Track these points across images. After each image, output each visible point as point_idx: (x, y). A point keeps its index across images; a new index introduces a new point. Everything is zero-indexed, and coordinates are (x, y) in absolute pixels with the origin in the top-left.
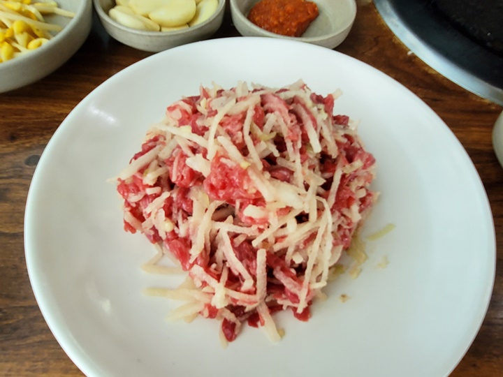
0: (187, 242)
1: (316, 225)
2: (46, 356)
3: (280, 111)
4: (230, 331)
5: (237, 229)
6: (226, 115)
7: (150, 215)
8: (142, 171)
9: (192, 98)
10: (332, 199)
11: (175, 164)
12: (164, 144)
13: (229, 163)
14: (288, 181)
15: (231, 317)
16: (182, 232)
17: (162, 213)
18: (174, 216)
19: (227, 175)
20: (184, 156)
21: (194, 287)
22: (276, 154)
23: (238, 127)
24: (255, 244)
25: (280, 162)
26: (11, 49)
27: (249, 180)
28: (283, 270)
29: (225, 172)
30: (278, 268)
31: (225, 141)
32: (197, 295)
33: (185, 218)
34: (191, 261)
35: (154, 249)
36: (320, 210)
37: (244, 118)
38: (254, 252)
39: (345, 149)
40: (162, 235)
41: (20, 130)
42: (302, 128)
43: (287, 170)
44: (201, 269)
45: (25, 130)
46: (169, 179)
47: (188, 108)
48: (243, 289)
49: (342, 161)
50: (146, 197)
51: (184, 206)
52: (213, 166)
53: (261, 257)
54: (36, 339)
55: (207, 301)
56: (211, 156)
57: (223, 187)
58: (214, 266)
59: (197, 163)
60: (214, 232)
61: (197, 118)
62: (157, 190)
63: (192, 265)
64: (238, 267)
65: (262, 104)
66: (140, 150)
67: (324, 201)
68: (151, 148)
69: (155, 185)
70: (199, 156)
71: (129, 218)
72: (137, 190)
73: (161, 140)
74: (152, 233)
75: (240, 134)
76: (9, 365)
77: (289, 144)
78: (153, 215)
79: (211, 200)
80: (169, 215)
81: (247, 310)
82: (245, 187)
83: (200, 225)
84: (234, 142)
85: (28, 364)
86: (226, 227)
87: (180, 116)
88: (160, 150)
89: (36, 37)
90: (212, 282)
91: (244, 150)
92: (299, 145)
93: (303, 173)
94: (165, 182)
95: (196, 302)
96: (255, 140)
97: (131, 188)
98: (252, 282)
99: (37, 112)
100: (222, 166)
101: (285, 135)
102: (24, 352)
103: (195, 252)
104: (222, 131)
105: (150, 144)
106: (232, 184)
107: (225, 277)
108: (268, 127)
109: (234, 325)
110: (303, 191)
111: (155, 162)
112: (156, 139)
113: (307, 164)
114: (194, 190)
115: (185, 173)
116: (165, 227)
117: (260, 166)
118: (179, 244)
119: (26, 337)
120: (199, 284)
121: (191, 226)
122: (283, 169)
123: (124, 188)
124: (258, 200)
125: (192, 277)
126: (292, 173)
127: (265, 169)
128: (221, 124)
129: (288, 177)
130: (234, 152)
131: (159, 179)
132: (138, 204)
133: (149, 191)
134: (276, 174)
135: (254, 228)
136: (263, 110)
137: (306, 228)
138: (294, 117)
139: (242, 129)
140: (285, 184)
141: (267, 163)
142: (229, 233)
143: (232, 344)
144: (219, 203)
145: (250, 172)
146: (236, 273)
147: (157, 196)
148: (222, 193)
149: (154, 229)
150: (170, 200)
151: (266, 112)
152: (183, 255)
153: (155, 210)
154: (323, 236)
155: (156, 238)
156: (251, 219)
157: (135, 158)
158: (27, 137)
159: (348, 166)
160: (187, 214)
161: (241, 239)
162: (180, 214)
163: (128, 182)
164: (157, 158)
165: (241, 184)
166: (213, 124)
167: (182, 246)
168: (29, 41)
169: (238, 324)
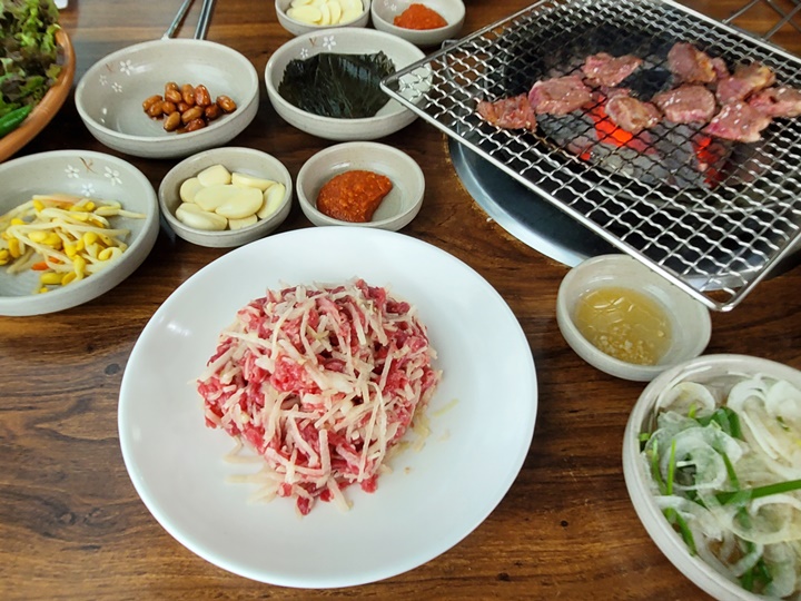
0: (261, 430)
1: (370, 406)
2: (143, 543)
3: (332, 312)
4: (304, 505)
5: (302, 415)
6: (287, 321)
7: (227, 410)
8: (219, 372)
9: (259, 300)
10: (383, 382)
11: (247, 364)
12: (236, 345)
13: (289, 361)
14: (341, 371)
15: (304, 493)
16: (256, 422)
17: (239, 407)
18: (249, 409)
19: (288, 371)
20: (253, 357)
21: (270, 470)
22: (329, 349)
23: (296, 331)
24: (316, 426)
25: (335, 355)
26: (83, 262)
27: (306, 373)
28: (345, 446)
29: (288, 369)
30: (340, 445)
31: (285, 343)
32: (273, 476)
33: (258, 410)
34: (265, 445)
35: (234, 442)
36: (372, 393)
37: (301, 321)
38: (317, 432)
39: (396, 337)
40: (240, 427)
41: (97, 340)
42: (351, 325)
43: (340, 361)
44: (274, 451)
45: (100, 339)
46: (243, 378)
47: (256, 312)
48: (309, 465)
49: (392, 348)
50: (224, 394)
51: (257, 399)
52: (276, 365)
53: (323, 437)
54: (133, 530)
55: (281, 481)
56: (274, 356)
57: (286, 381)
58: (284, 448)
59: (265, 363)
60: (283, 419)
61: (264, 322)
62: (233, 387)
63: (265, 449)
64: (305, 447)
65: (317, 307)
66: (216, 353)
67: (375, 384)
68: (225, 350)
69: (231, 384)
70: (266, 356)
71: (210, 415)
72: (216, 389)
73: (234, 341)
74: (231, 426)
75: (297, 336)
76: (111, 554)
77: (341, 340)
78: (230, 410)
79: (279, 393)
80: (244, 408)
81: (318, 486)
82: (304, 380)
83: (271, 413)
84: (293, 343)
85: (127, 552)
86: (293, 414)
87: (250, 319)
88: (234, 351)
89: (106, 246)
90: (284, 461)
91: (301, 349)
92: (349, 340)
93: (353, 363)
94: (239, 381)
95: (274, 482)
96: (311, 340)
97: (210, 388)
98: (317, 457)
99: (111, 321)
100: (284, 364)
101: (337, 332)
102: (123, 542)
103: (268, 437)
104: (283, 335)
105: (225, 347)
106: (293, 378)
107: (294, 456)
108: (321, 327)
109: (308, 500)
110: (353, 378)
111: (230, 363)
112: (229, 341)
113: (358, 355)
114: (264, 384)
115: (255, 371)
116: (242, 420)
117: (316, 362)
118: (254, 432)
119: (124, 530)
120: (274, 466)
121: (264, 416)
122: (337, 361)
123: (204, 388)
124: (315, 390)
125: (267, 459)
126: (344, 363)
127: (320, 362)
128: (282, 328)
129: (340, 368)
130: (293, 351)
131: (234, 377)
132: (216, 401)
133: (226, 390)
134: (330, 366)
135: (316, 412)
136: (317, 313)
137: (361, 408)
138: (344, 316)
139: (299, 332)
140: (338, 374)
141: (321, 357)
142: (296, 419)
143: (306, 517)
144: (286, 394)
145: (306, 367)
146: (303, 452)
147: (234, 392)
148: (285, 386)
149: (233, 423)
150: (244, 395)
151: (321, 314)
152: (258, 442)
153: (232, 406)
154: (377, 415)
155: (235, 431)
156: (312, 405)
157: (212, 361)
158: (104, 347)
159: (397, 352)
160: (260, 406)
161: (306, 423)
162: (254, 407)
163: (206, 383)
164: (231, 359)
165: (300, 377)
166: (276, 328)
167: (256, 434)
168: (99, 251)
169: (311, 499)
